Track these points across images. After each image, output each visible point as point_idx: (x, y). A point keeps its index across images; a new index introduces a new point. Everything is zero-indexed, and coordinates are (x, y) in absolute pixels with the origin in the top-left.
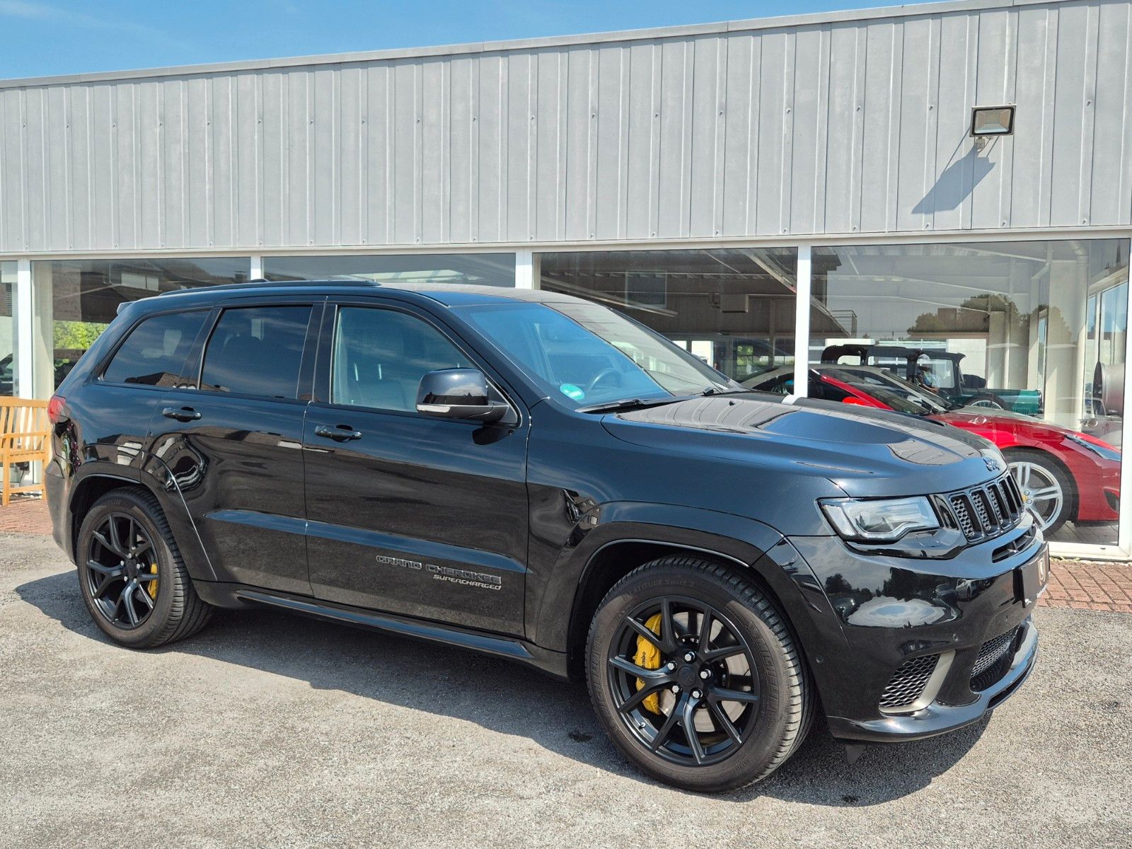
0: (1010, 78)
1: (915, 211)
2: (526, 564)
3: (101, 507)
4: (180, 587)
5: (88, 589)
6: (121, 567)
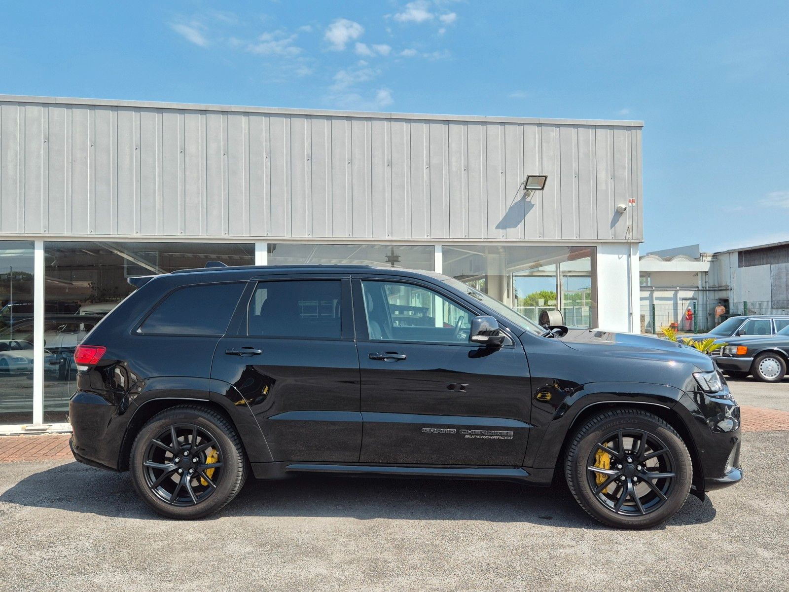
0: (539, 161)
1: (498, 227)
2: (528, 421)
3: (163, 421)
4: (241, 469)
5: (145, 483)
6: (176, 463)
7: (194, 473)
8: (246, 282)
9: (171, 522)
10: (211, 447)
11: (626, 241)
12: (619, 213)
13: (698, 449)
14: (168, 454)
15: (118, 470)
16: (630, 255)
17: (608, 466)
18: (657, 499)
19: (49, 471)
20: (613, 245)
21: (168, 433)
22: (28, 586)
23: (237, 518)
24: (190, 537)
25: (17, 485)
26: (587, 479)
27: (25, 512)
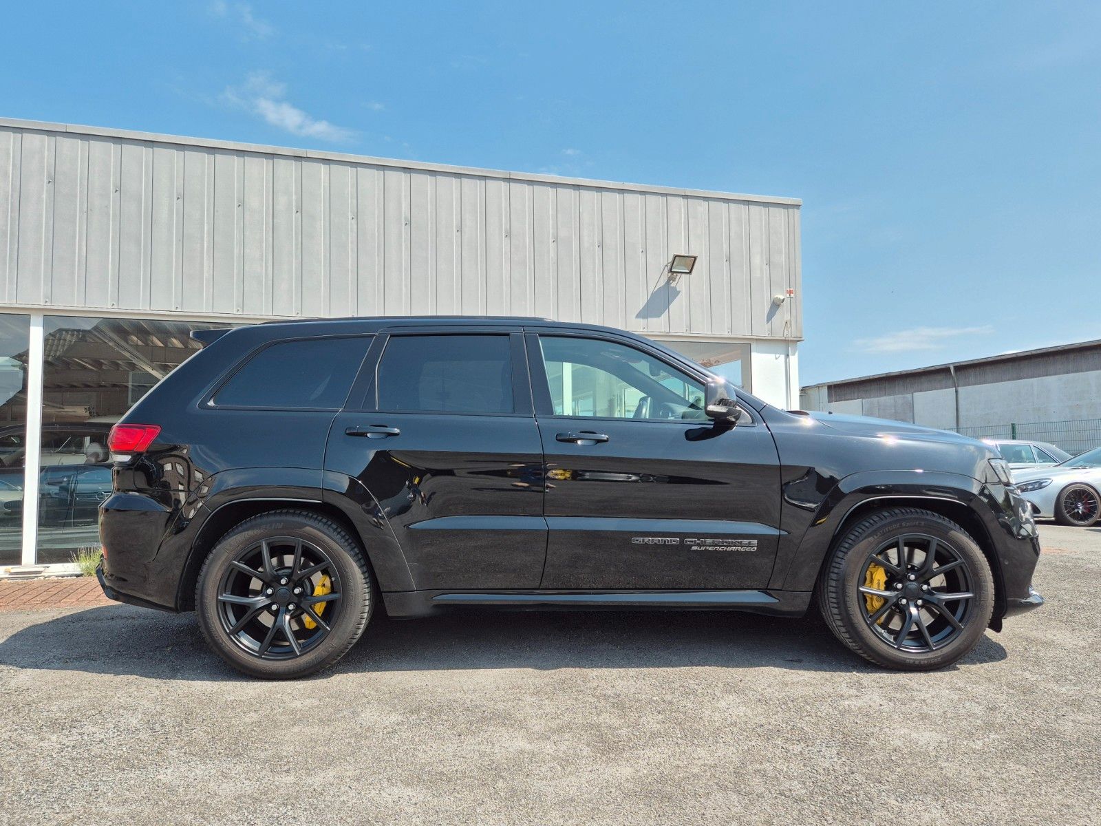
0: (685, 240)
1: (638, 316)
2: (778, 527)
3: (251, 533)
4: (367, 603)
5: (220, 626)
6: (268, 596)
7: (295, 610)
8: (372, 336)
9: (260, 683)
10: (320, 572)
11: (784, 338)
12: (776, 305)
13: (1001, 559)
14: (255, 584)
15: (175, 610)
16: (787, 356)
17: (883, 586)
18: (948, 630)
19: (54, 621)
20: (769, 343)
21: (256, 551)
22: (44, 791)
23: (359, 675)
24: (297, 704)
25: (8, 640)
26: (859, 605)
27: (25, 677)
